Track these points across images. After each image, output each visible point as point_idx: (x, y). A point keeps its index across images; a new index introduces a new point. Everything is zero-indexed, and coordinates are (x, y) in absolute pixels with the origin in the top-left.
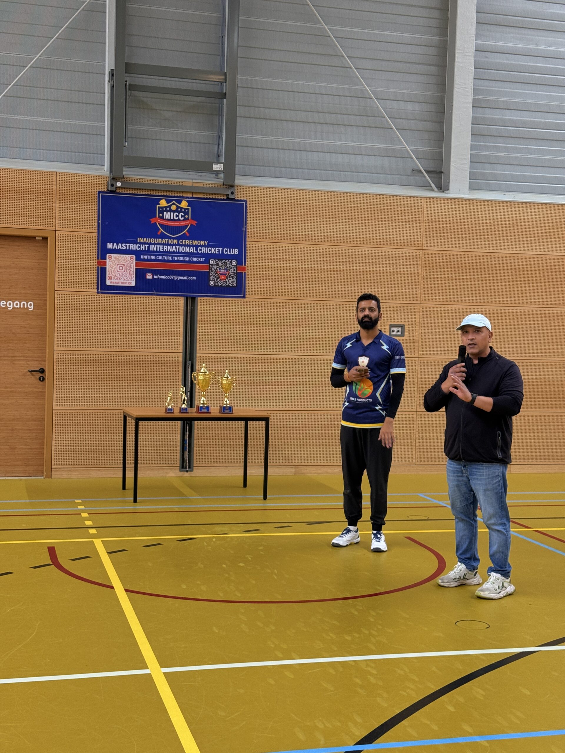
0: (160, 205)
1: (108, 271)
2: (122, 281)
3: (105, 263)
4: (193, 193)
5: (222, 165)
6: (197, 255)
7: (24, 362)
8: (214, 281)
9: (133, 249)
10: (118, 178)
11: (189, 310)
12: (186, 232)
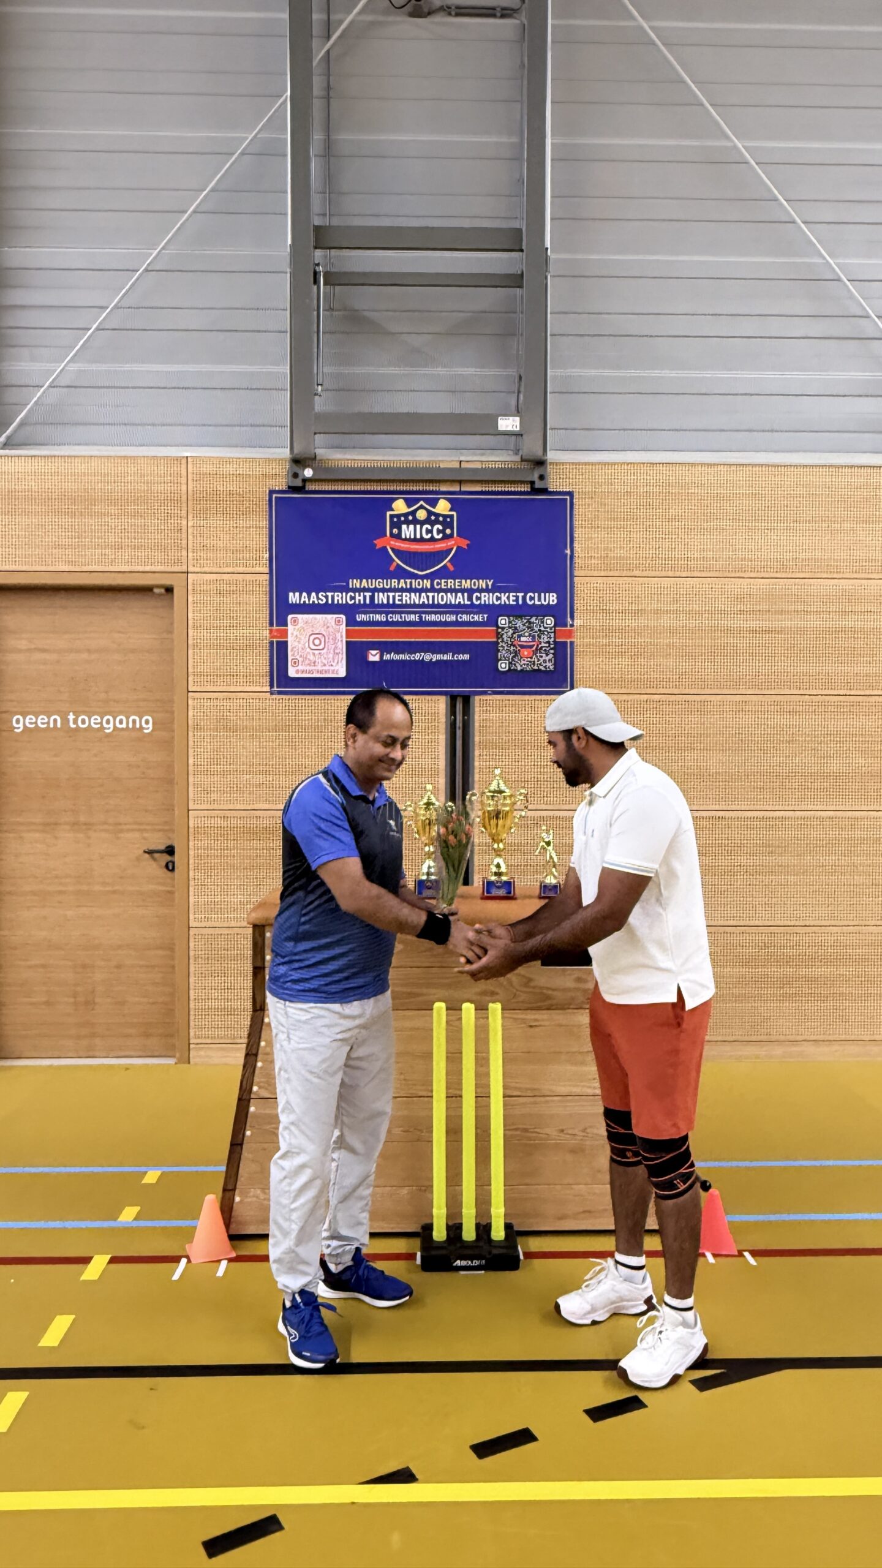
0: (392, 510)
1: (292, 650)
2: (319, 667)
3: (285, 634)
4: (460, 482)
5: (518, 419)
6: (471, 608)
7: (137, 835)
8: (507, 662)
9: (340, 602)
10: (306, 459)
11: (459, 723)
12: (449, 565)
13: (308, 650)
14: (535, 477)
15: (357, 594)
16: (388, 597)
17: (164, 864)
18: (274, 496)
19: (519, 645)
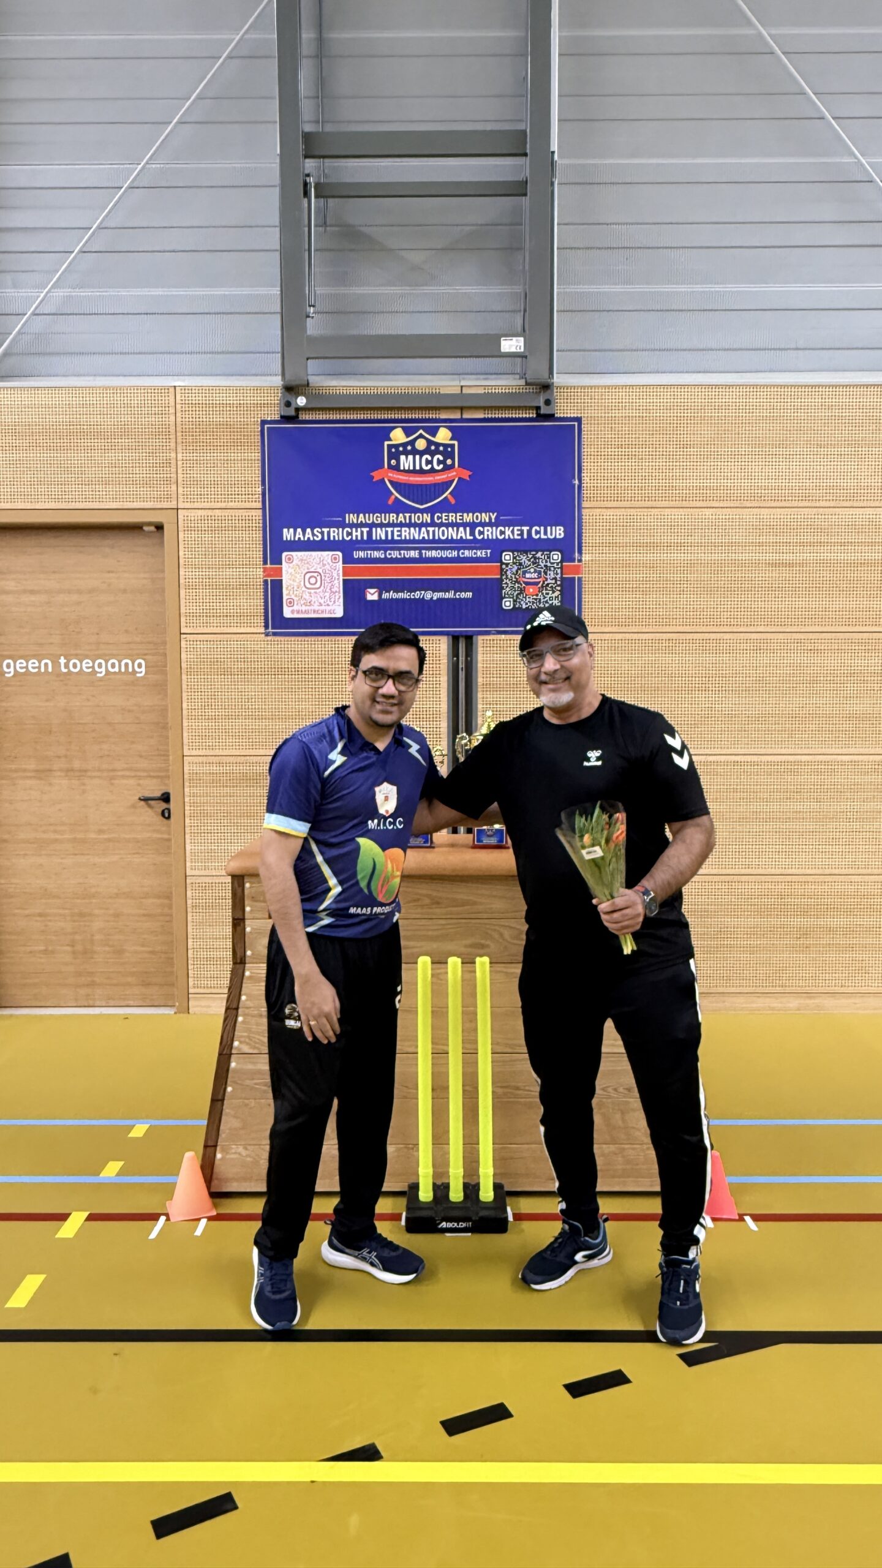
0: (390, 439)
1: (287, 588)
2: (316, 607)
3: (279, 572)
4: (462, 409)
5: (522, 339)
6: (474, 544)
7: (132, 782)
8: (512, 600)
9: (337, 539)
10: (298, 386)
11: (462, 665)
12: (449, 497)
13: (304, 589)
14: (541, 404)
15: (354, 529)
16: (387, 532)
17: (160, 811)
18: (266, 426)
19: (524, 582)
